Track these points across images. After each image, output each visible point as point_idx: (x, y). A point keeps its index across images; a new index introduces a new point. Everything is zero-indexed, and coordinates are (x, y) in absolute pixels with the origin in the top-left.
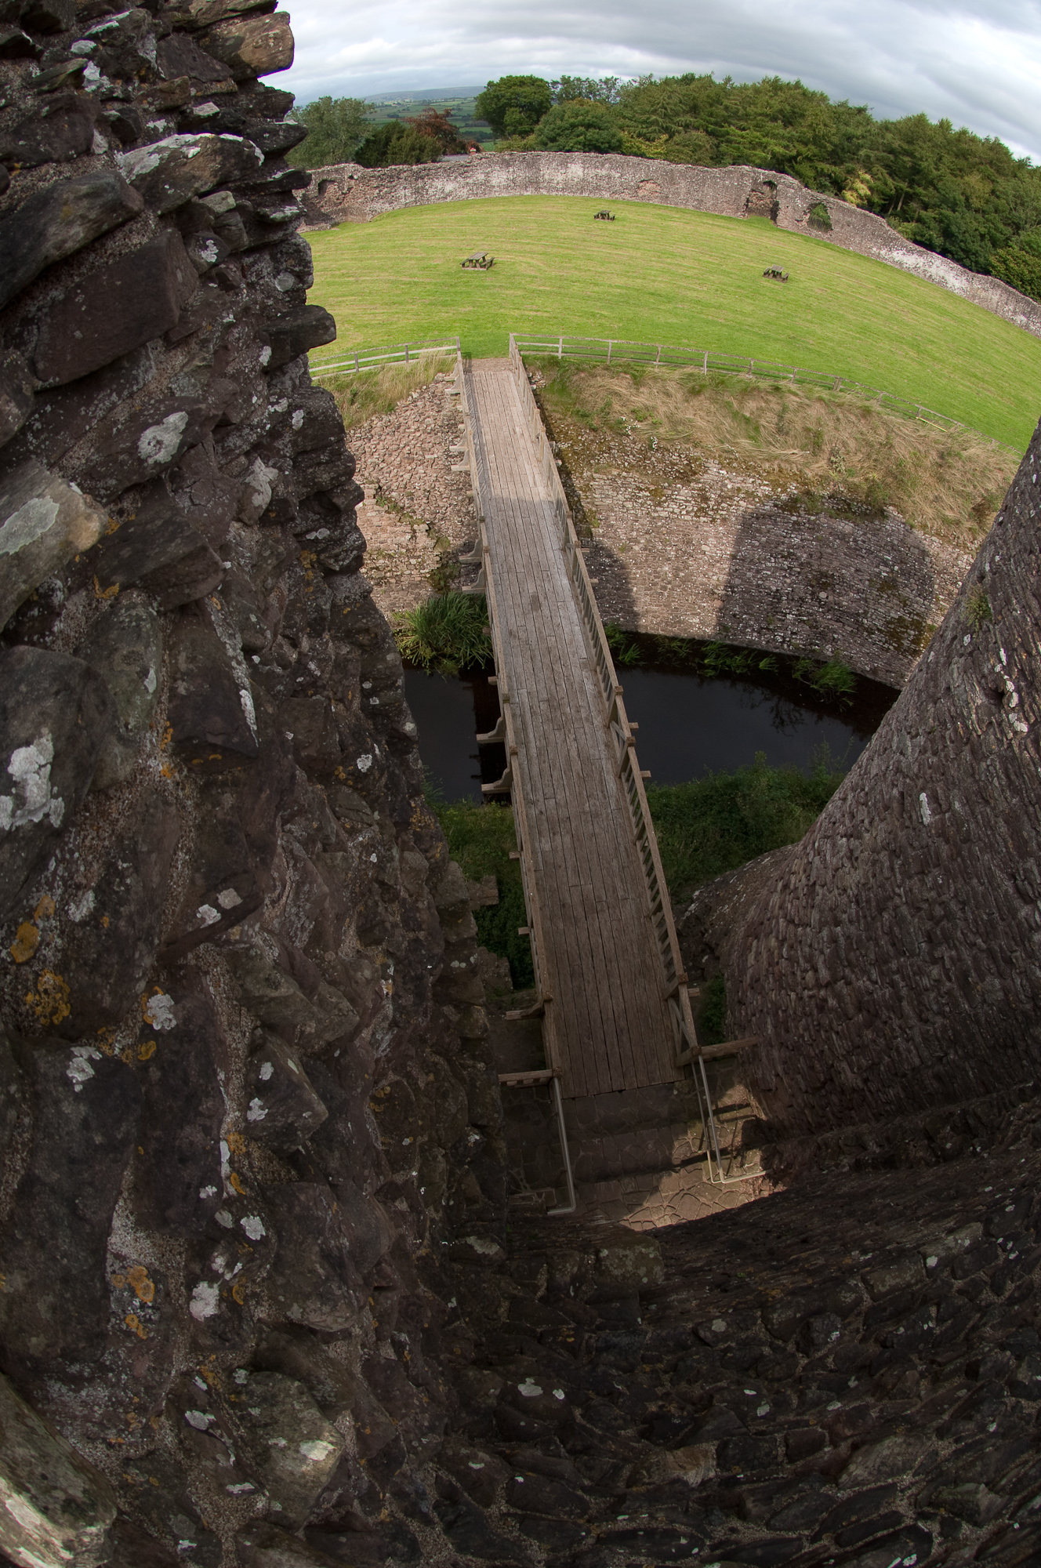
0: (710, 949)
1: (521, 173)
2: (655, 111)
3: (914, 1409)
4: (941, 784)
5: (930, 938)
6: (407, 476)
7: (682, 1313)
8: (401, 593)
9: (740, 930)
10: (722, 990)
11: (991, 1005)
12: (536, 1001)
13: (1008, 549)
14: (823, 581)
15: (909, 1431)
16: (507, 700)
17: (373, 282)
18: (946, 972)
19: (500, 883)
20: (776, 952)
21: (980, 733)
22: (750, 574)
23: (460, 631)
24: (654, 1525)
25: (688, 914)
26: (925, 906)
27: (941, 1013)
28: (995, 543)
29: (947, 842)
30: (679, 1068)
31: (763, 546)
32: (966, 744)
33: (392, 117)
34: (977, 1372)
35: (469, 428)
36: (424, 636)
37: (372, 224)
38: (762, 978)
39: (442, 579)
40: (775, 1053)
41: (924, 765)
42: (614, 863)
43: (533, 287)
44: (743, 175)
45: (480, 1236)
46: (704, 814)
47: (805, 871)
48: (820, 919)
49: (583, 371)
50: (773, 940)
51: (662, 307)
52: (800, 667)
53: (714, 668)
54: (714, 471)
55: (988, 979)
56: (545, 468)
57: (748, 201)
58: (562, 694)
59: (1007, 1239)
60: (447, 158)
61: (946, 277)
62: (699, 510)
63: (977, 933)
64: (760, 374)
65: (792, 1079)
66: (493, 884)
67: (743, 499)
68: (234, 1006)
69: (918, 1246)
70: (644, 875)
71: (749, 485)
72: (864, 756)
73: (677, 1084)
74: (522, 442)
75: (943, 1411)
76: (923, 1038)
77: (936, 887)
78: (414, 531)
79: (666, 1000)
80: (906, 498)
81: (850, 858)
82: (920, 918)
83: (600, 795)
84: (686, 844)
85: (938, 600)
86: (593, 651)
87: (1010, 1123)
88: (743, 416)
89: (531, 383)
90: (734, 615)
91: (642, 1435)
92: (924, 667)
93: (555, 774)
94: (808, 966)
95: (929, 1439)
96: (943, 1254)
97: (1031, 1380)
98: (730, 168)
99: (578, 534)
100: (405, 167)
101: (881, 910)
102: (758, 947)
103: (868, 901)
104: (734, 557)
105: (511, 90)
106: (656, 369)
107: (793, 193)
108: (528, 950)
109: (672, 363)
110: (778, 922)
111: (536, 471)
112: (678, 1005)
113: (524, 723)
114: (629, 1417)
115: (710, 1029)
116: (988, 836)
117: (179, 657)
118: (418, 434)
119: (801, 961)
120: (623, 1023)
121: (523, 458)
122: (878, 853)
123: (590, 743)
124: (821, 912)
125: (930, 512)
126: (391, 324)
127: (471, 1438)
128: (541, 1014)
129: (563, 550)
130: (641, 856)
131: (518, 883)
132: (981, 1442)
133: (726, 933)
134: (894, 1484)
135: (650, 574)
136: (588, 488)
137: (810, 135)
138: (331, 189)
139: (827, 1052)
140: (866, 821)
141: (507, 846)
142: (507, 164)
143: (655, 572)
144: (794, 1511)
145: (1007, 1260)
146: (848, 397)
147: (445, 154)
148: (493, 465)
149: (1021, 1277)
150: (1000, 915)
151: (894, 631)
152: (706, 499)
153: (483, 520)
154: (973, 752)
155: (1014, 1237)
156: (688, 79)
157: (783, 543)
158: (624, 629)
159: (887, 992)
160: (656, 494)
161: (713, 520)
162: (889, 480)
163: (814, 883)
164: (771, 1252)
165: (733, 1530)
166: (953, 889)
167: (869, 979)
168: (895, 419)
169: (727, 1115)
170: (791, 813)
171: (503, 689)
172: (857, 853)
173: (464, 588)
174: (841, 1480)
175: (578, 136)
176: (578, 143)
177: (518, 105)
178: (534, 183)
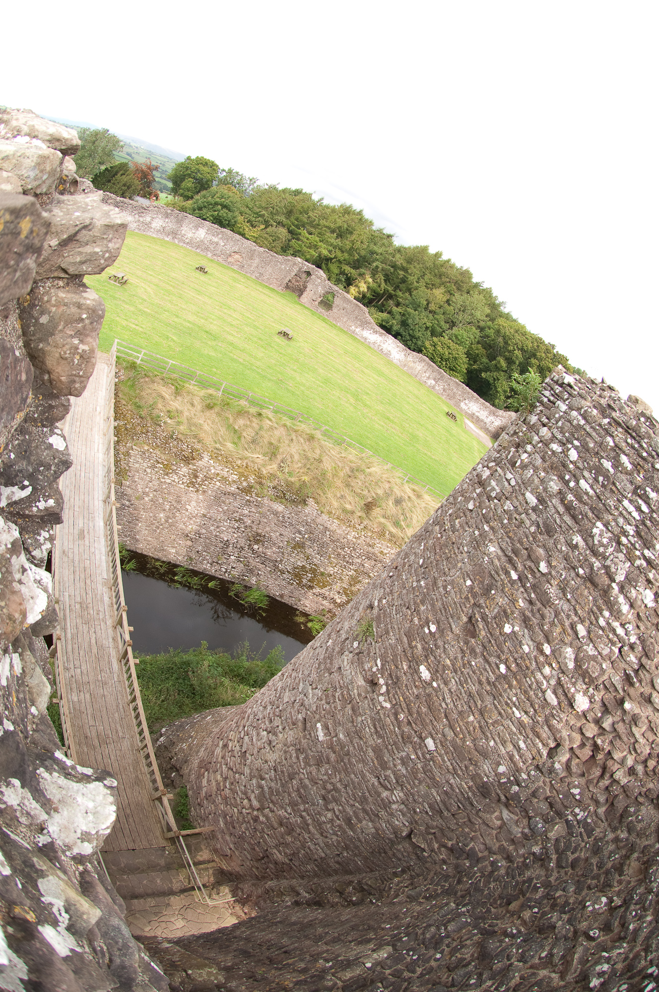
0: (176, 769)
1: (170, 225)
2: (267, 208)
9: (195, 762)
10: (187, 796)
14: (257, 538)
20: (222, 783)
25: (160, 742)
30: (167, 839)
31: (224, 512)
33: (128, 154)
43: (140, 307)
44: (295, 264)
46: (168, 679)
49: (148, 377)
50: (219, 775)
51: (209, 343)
52: (234, 589)
53: (179, 583)
54: (206, 460)
57: (290, 281)
61: (392, 351)
62: (190, 483)
64: (253, 403)
65: (241, 853)
69: (357, 958)
71: (225, 473)
73: (167, 848)
76: (325, 844)
80: (322, 494)
84: (156, 697)
86: (111, 573)
88: (234, 428)
89: (116, 376)
90: (198, 551)
96: (373, 961)
98: (290, 258)
100: (114, 196)
104: (205, 516)
105: (197, 167)
106: (191, 386)
107: (319, 282)
109: (202, 384)
111: (101, 441)
112: (162, 805)
121: (95, 431)
125: (336, 504)
129: (105, 501)
135: (151, 517)
136: (128, 454)
137: (348, 247)
140: (280, 727)
142: (167, 216)
143: (154, 516)
146: (303, 426)
147: (138, 195)
151: (297, 573)
152: (196, 477)
156: (298, 192)
157: (237, 512)
158: (129, 549)
160: (166, 467)
161: (197, 491)
162: (314, 482)
163: (246, 752)
168: (328, 444)
169: (202, 866)
175: (215, 211)
176: (212, 216)
177: (194, 178)
178: (174, 234)
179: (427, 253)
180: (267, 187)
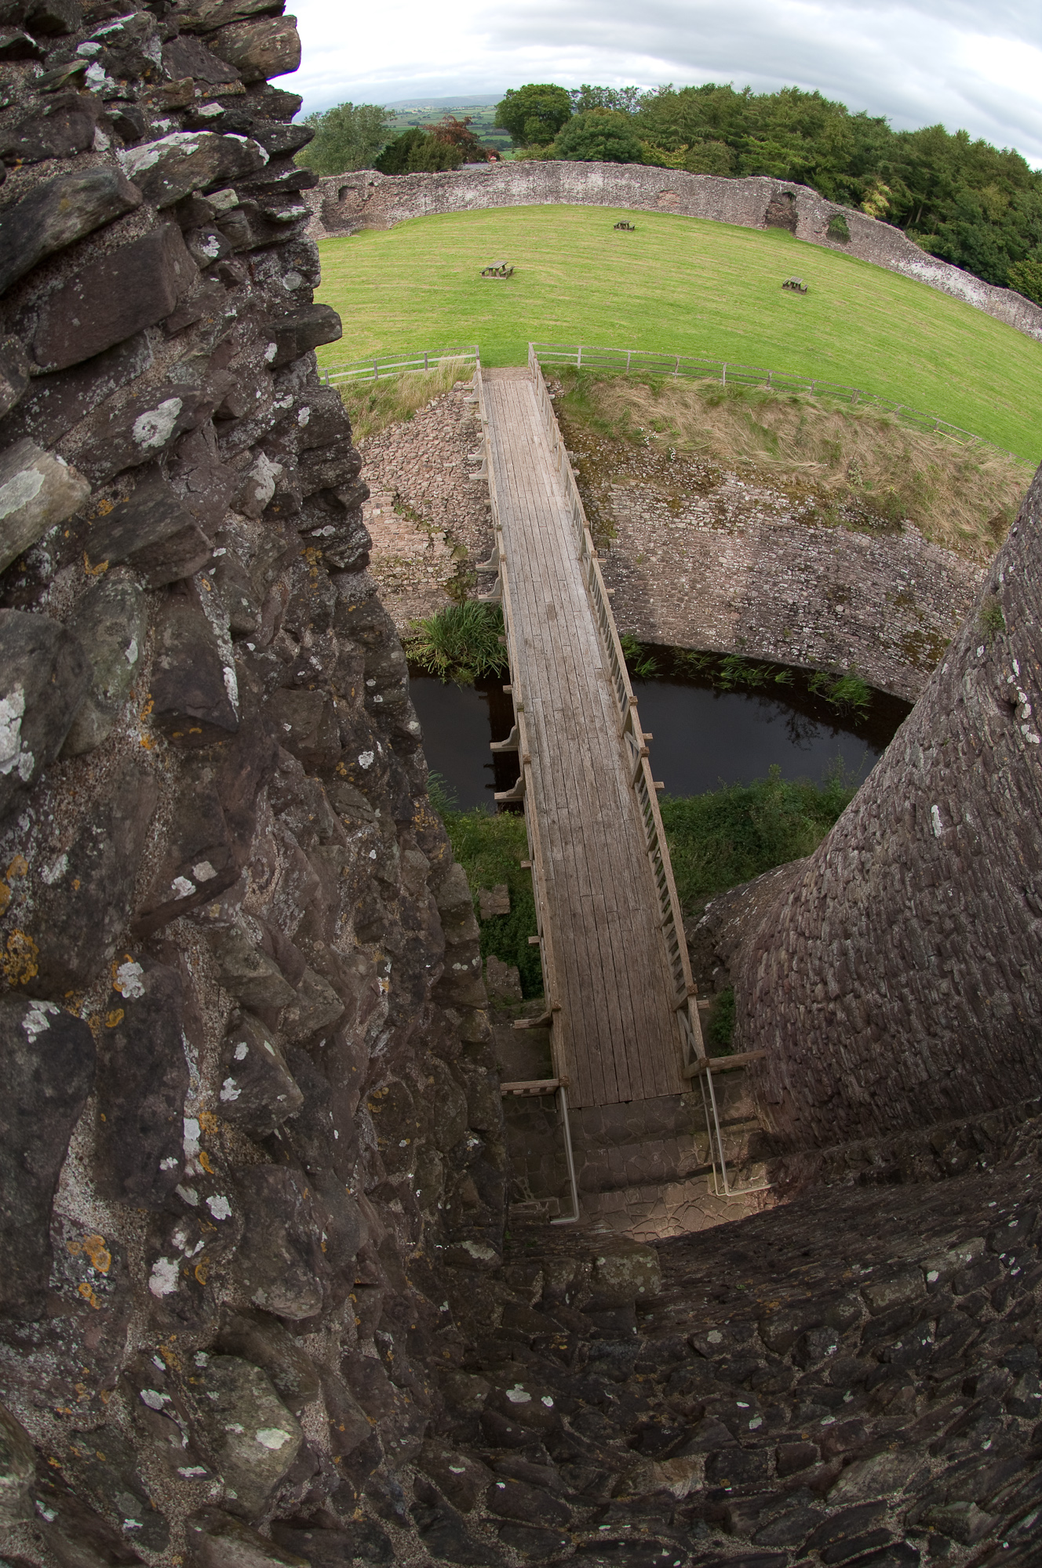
0: (720, 961)
1: (541, 183)
2: (676, 120)
3: (908, 1426)
4: (953, 796)
5: (939, 952)
6: (425, 484)
7: (678, 1324)
8: (418, 601)
9: (751, 943)
10: (731, 1003)
11: (999, 1020)
12: (545, 1010)
13: (1022, 559)
14: (840, 595)
15: (902, 1447)
16: (521, 709)
17: (393, 289)
18: (955, 985)
19: (511, 892)
20: (786, 964)
21: (992, 744)
22: (766, 587)
23: (476, 639)
24: (636, 1535)
25: (699, 926)
26: (935, 919)
27: (950, 1027)
28: (1009, 554)
29: (958, 854)
30: (686, 1080)
31: (780, 559)
32: (978, 756)
33: (413, 124)
34: (974, 1389)
35: (487, 437)
36: (440, 644)
37: (392, 232)
38: (772, 991)
39: (459, 586)
40: (783, 1066)
41: (936, 777)
42: (626, 874)
43: (552, 296)
44: (762, 186)
45: (476, 1241)
46: (718, 826)
47: (816, 884)
48: (830, 932)
49: (602, 381)
50: (784, 952)
51: (681, 318)
52: (815, 680)
53: (729, 681)
54: (732, 483)
55: (997, 993)
56: (563, 478)
57: (767, 212)
58: (577, 704)
59: (1009, 1254)
60: (467, 166)
61: (965, 290)
62: (716, 522)
63: (987, 947)
64: (779, 385)
65: (799, 1093)
66: (505, 893)
67: (760, 511)
68: (212, 986)
69: (920, 1260)
70: (656, 885)
71: (766, 497)
72: (878, 768)
73: (684, 1096)
74: (540, 451)
75: (938, 1428)
76: (931, 1052)
77: (946, 899)
78: (432, 540)
79: (675, 1012)
80: (923, 512)
81: (861, 871)
82: (930, 931)
83: (613, 805)
84: (699, 856)
85: (954, 614)
86: (609, 661)
87: (1016, 1138)
88: (761, 428)
89: (549, 392)
90: (751, 628)
91: (632, 1445)
92: (937, 679)
93: (569, 784)
94: (817, 979)
95: (922, 1456)
96: (944, 1269)
97: (1028, 1398)
98: (750, 179)
99: (595, 544)
100: (426, 175)
101: (891, 923)
102: (768, 960)
103: (878, 914)
104: (751, 569)
105: (531, 99)
106: (675, 380)
107: (811, 205)
108: (538, 960)
109: (691, 373)
110: (788, 935)
111: (554, 480)
112: (687, 1017)
113: (538, 732)
114: (618, 1427)
115: (719, 1040)
116: (999, 848)
117: (165, 634)
118: (436, 442)
119: (811, 973)
120: (631, 1034)
121: (541, 468)
122: (889, 866)
123: (604, 753)
124: (832, 924)
125: (947, 525)
126: (411, 332)
127: (456, 1442)
128: (549, 1023)
129: (580, 560)
130: (653, 867)
131: (530, 893)
132: (975, 1460)
133: (737, 945)
134: (884, 1501)
135: (667, 586)
136: (606, 499)
137: (828, 147)
138: (351, 195)
139: (835, 1066)
140: (878, 834)
141: (521, 854)
142: (527, 173)
143: (672, 583)
144: (782, 1525)
145: (1009, 1276)
146: (866, 410)
147: (465, 162)
148: (511, 474)
149: (1021, 1294)
150: (1010, 928)
151: (910, 645)
152: (723, 511)
153: (500, 529)
154: (985, 764)
155: (1016, 1253)
156: (708, 90)
157: (800, 556)
158: (640, 640)
159: (896, 1005)
160: (674, 506)
161: (731, 532)
162: (907, 493)
163: (825, 896)
164: (772, 1265)
165: (718, 1544)
166: (963, 902)
167: (878, 992)
168: (912, 432)
169: (734, 1128)
170: (804, 826)
171: (517, 698)
172: (868, 866)
173: (480, 597)
174: (830, 1496)
175: (598, 145)
176: (599, 152)
177: (537, 114)
178: (555, 192)
179: (946, 136)
180: (656, 94)
